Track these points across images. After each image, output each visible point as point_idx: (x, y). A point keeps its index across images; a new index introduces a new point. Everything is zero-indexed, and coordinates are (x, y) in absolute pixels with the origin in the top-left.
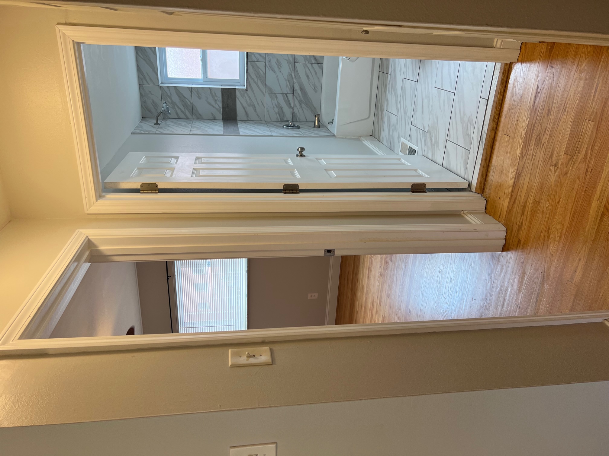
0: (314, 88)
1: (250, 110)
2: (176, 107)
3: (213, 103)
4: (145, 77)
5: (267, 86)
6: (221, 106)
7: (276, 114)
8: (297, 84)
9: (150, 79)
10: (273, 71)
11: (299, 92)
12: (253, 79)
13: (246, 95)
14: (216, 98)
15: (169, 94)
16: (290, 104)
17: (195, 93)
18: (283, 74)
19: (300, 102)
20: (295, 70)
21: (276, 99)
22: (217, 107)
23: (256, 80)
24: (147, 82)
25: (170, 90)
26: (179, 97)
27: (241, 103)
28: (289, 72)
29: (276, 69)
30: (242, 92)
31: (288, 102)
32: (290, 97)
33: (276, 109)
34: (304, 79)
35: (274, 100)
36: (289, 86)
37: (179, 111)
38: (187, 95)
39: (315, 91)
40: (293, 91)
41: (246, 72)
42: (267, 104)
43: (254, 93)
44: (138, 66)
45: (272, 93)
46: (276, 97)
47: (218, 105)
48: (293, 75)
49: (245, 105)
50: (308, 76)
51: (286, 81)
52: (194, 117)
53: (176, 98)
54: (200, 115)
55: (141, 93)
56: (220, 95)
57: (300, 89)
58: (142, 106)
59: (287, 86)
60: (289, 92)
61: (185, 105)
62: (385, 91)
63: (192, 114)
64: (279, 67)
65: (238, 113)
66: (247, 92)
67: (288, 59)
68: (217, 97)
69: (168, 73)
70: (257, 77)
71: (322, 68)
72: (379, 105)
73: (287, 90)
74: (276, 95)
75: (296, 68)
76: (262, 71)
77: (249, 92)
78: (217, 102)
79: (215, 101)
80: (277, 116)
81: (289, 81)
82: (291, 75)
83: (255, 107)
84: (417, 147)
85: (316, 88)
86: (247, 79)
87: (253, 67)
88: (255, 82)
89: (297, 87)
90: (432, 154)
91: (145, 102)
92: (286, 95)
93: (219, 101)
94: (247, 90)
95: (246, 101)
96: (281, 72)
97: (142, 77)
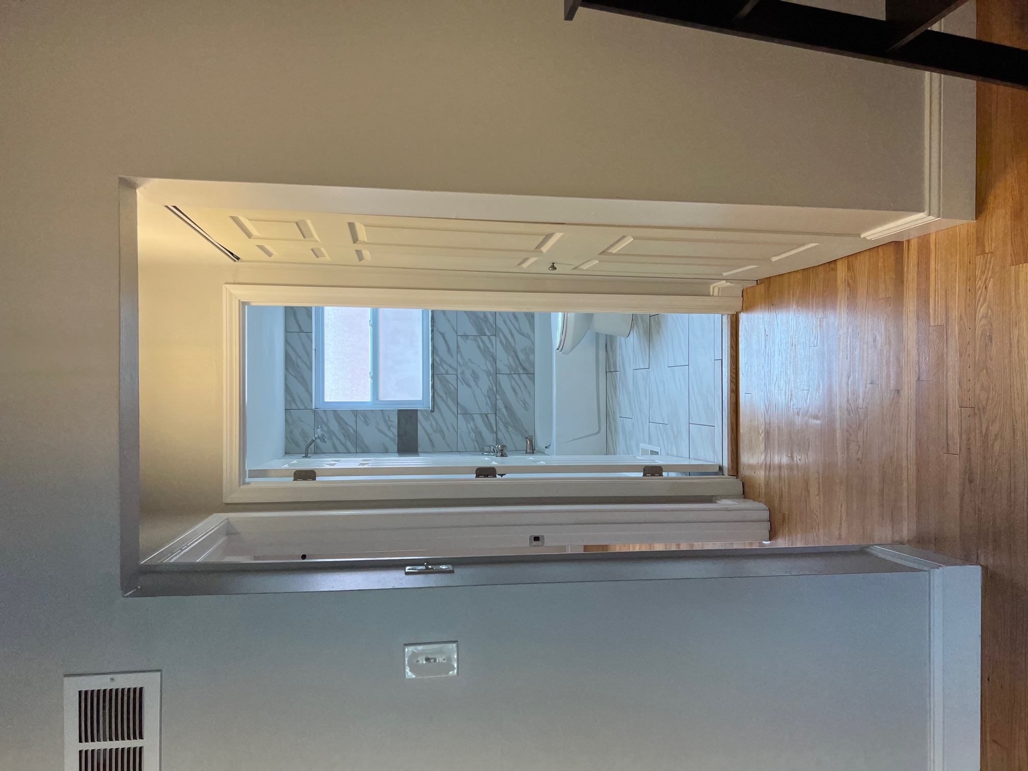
0: (523, 406)
1: (437, 437)
2: (334, 438)
3: (385, 430)
4: (294, 400)
5: (459, 404)
6: (396, 434)
7: (473, 441)
8: (500, 401)
9: (302, 401)
10: (467, 385)
11: (504, 410)
12: (441, 396)
13: (431, 418)
14: (390, 423)
15: (325, 420)
16: (492, 428)
17: (361, 417)
18: (480, 389)
19: (506, 425)
20: (497, 382)
21: (473, 422)
22: (391, 435)
23: (445, 398)
24: (297, 406)
25: (326, 416)
26: (339, 423)
27: (424, 428)
28: (489, 386)
29: (472, 383)
30: (426, 414)
31: (488, 425)
32: (492, 418)
33: (473, 435)
34: (510, 394)
35: (470, 423)
36: (490, 405)
37: (337, 443)
38: (350, 420)
39: (526, 409)
40: (495, 410)
41: (432, 388)
42: (460, 429)
43: (442, 415)
44: (286, 385)
45: (467, 414)
46: (473, 419)
47: (393, 433)
48: (495, 389)
49: (430, 430)
50: (514, 390)
51: (485, 398)
52: (358, 451)
53: (334, 426)
54: (367, 447)
55: (286, 421)
56: (395, 419)
57: (505, 407)
58: (286, 438)
59: (487, 403)
60: (490, 412)
61: (347, 435)
62: (615, 393)
63: (356, 445)
64: (476, 380)
65: (420, 442)
66: (433, 413)
67: (487, 370)
68: (391, 421)
69: (326, 396)
70: (446, 393)
71: (533, 380)
72: (610, 413)
73: (486, 409)
74: (473, 417)
75: (498, 380)
76: (453, 386)
77: (436, 414)
78: (392, 428)
79: (389, 427)
80: (474, 444)
81: (489, 398)
82: (492, 389)
83: (443, 432)
84: (659, 447)
85: (527, 406)
86: (433, 397)
87: (441, 381)
88: (443, 400)
89: (500, 404)
90: (677, 449)
91: (291, 432)
92: (486, 415)
93: (393, 427)
94: (433, 411)
95: (431, 426)
96: (478, 386)
97: (290, 398)
